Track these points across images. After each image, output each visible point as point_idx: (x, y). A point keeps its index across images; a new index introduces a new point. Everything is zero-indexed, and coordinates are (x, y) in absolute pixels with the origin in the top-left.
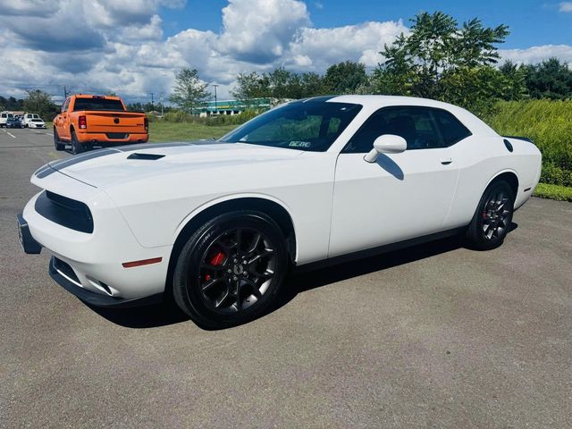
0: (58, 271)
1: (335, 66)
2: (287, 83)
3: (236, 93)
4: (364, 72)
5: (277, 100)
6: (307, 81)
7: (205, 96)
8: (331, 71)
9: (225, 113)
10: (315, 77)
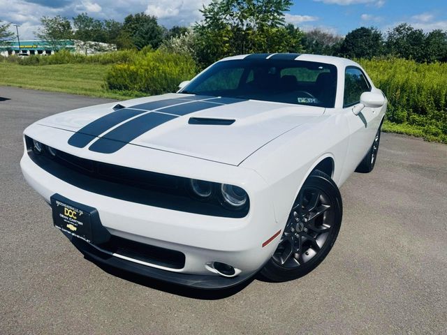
0: (115, 255)
1: (131, 16)
2: (91, 28)
3: (41, 34)
4: (156, 23)
5: (83, 43)
6: (109, 27)
7: (8, 35)
8: (129, 20)
9: (36, 53)
10: (115, 24)
